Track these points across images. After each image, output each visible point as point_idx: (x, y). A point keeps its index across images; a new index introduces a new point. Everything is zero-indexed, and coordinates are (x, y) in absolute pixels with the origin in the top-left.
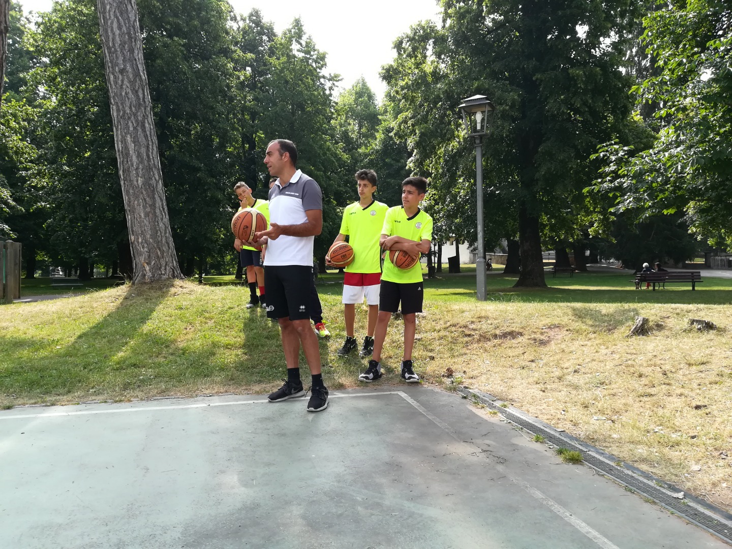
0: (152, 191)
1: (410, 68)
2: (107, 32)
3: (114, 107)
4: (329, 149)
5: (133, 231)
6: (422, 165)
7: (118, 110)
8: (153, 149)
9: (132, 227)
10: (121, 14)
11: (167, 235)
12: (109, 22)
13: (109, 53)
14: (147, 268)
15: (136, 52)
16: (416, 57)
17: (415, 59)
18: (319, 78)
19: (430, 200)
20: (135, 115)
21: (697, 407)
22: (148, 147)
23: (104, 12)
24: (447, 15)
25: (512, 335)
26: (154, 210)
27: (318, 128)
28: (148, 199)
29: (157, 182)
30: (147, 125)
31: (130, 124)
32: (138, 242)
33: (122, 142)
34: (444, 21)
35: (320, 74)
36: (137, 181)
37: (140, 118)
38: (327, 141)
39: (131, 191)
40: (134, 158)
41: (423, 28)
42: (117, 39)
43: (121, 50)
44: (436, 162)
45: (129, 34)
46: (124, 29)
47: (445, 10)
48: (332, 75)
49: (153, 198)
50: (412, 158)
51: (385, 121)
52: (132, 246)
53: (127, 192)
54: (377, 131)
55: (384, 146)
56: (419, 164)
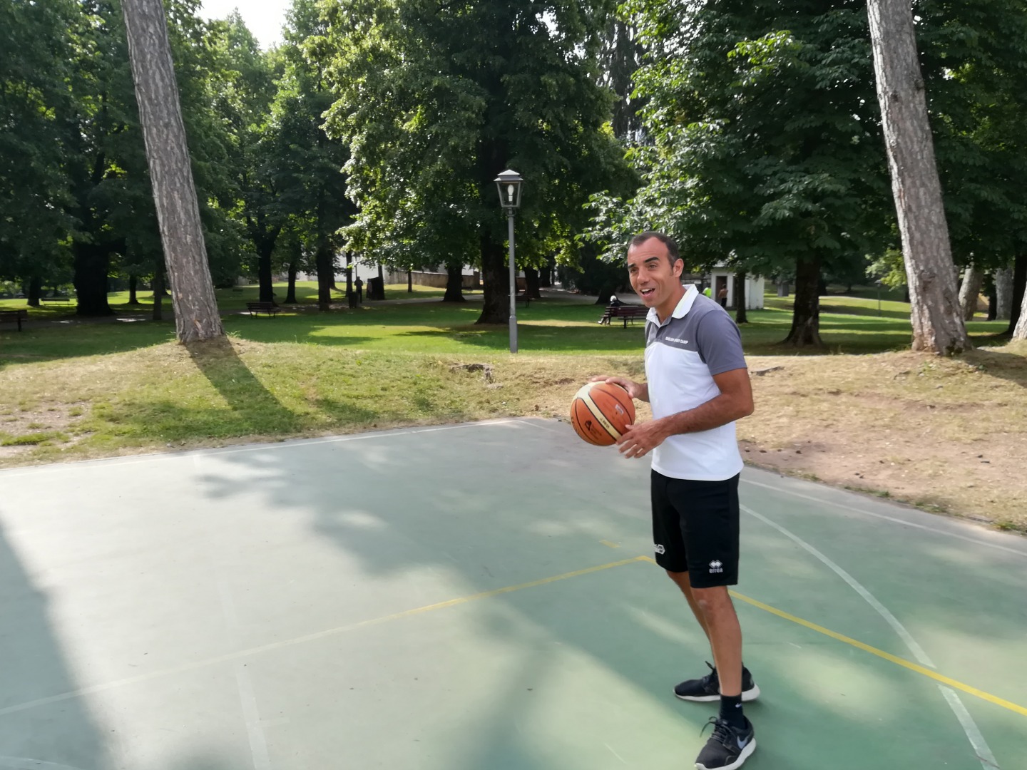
0: (198, 248)
2: (147, 83)
3: (157, 161)
5: (180, 289)
6: (362, 169)
8: (195, 204)
9: (180, 285)
13: (150, 105)
14: (199, 326)
15: (177, 103)
28: (197, 257)
31: (177, 180)
32: (188, 300)
33: (167, 198)
36: (186, 239)
37: (185, 174)
39: (178, 249)
40: (182, 215)
45: (170, 85)
46: (167, 81)
49: (200, 255)
50: (351, 161)
51: (283, 88)
52: (179, 304)
53: (174, 250)
54: (273, 101)
55: (284, 125)
56: (358, 169)
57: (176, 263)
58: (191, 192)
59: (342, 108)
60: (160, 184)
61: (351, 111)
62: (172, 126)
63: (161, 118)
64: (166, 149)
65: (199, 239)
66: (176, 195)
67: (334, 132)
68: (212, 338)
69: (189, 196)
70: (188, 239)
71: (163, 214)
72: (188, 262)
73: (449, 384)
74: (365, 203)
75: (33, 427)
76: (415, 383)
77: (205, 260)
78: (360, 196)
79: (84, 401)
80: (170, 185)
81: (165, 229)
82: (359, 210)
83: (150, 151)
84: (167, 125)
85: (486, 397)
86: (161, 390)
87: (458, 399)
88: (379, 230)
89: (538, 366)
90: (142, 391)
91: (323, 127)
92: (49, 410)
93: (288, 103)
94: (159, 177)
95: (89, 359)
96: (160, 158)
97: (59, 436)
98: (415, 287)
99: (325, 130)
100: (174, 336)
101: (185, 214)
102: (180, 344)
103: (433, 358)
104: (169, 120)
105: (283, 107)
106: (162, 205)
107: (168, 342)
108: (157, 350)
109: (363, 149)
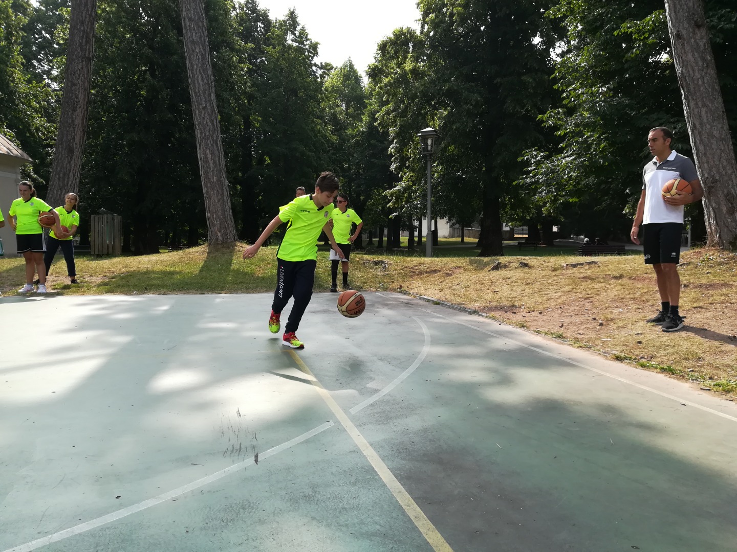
0: (222, 185)
1: (393, 68)
2: (194, 83)
3: (199, 131)
4: (319, 131)
5: (209, 211)
6: (402, 151)
7: (201, 133)
8: (222, 158)
9: (209, 208)
10: (204, 71)
11: (230, 213)
12: (196, 76)
13: (196, 96)
14: (219, 234)
15: (212, 95)
16: (398, 57)
17: (397, 60)
18: (311, 66)
19: (408, 181)
20: (212, 136)
21: (494, 292)
22: (219, 157)
23: (192, 70)
24: (424, 22)
25: (435, 271)
26: (223, 197)
27: (311, 112)
28: (219, 190)
29: (224, 179)
30: (219, 143)
31: (209, 142)
32: (213, 218)
33: (203, 153)
34: (423, 27)
35: (313, 62)
36: (213, 178)
37: (215, 138)
38: (317, 124)
39: (209, 185)
40: (211, 164)
41: (404, 34)
42: (201, 88)
43: (204, 94)
44: (414, 148)
45: (208, 84)
46: (205, 81)
47: (423, 17)
48: (323, 64)
49: (223, 190)
50: (393, 145)
52: (209, 220)
56: (398, 151)
59: (388, 110)
65: (222, 179)
67: (383, 127)
68: (226, 242)
70: (215, 179)
74: (405, 174)
78: (399, 169)
80: (205, 145)
81: (203, 173)
82: (401, 179)
83: (196, 125)
89: (421, 262)
91: (376, 124)
94: (199, 141)
96: (200, 129)
101: (213, 163)
102: (207, 246)
106: (201, 158)
108: (194, 249)
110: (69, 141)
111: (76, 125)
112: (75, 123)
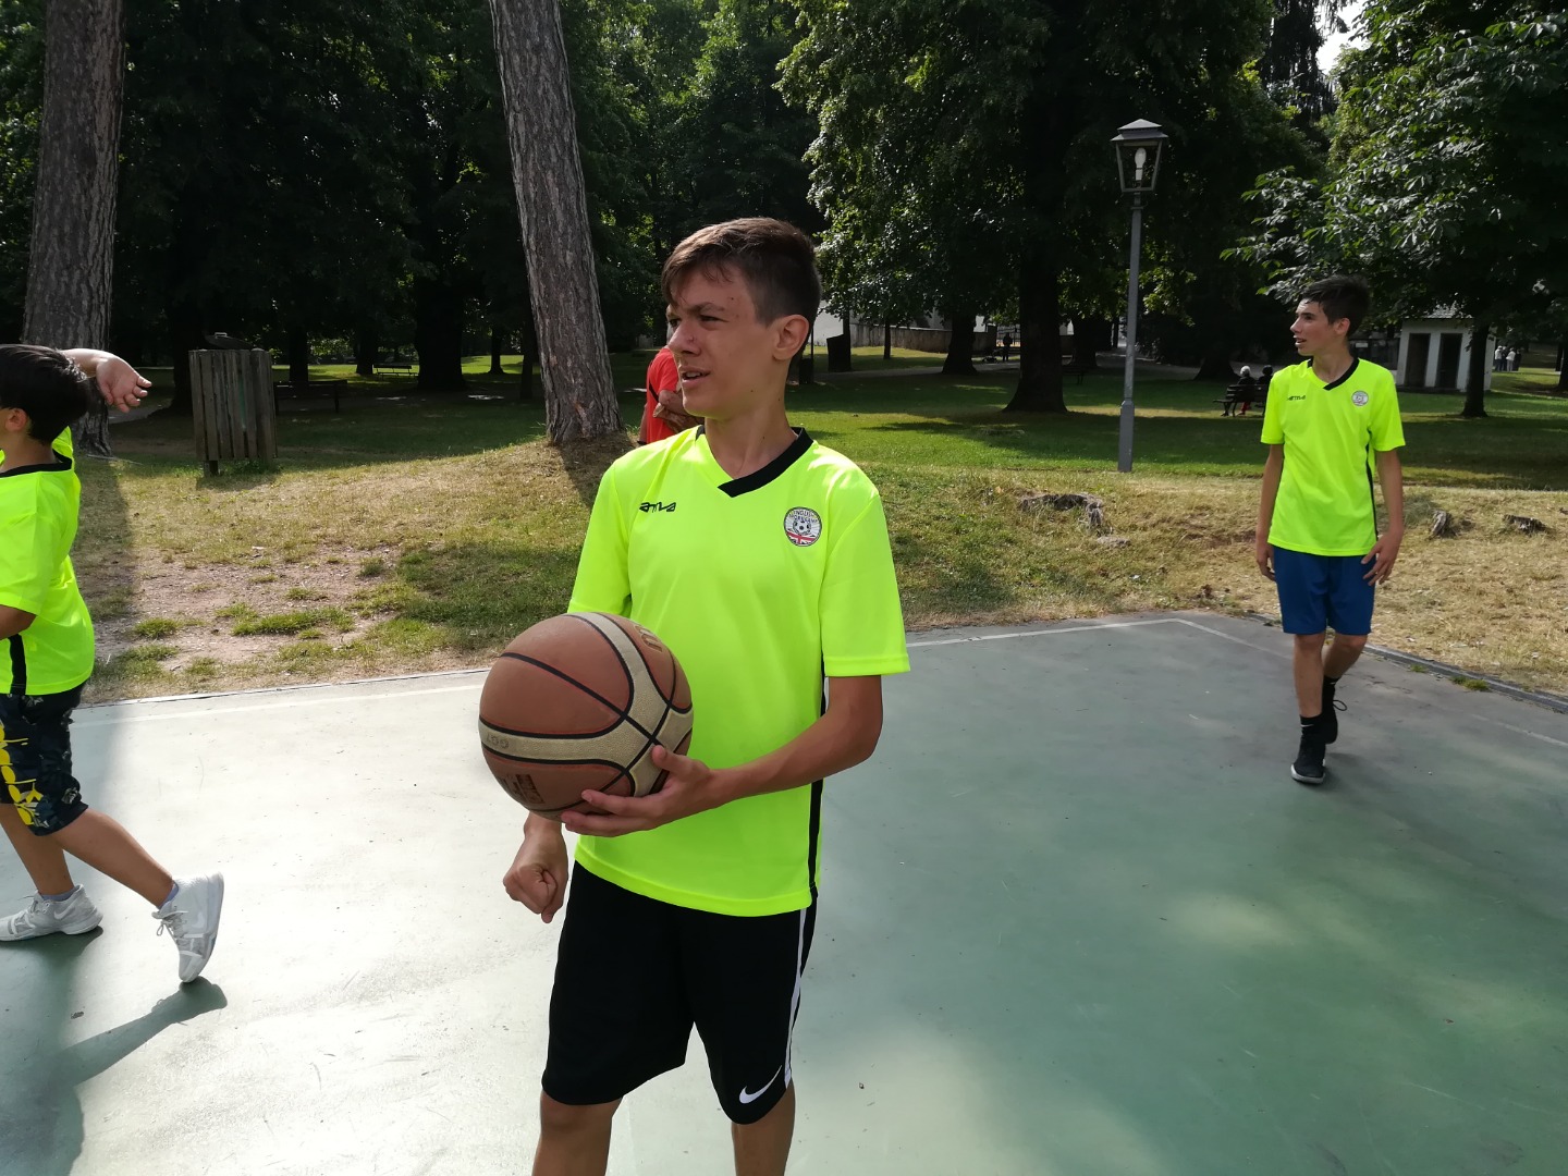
0: (585, 275)
5: (553, 347)
6: (835, 154)
7: (529, 123)
8: (582, 197)
14: (583, 414)
20: (559, 133)
22: (578, 193)
26: (590, 308)
31: (552, 150)
32: (566, 367)
33: (533, 183)
36: (565, 257)
37: (567, 140)
40: (559, 215)
43: (535, 6)
49: (588, 287)
50: (820, 141)
51: (715, 33)
52: (550, 374)
53: (544, 277)
54: (699, 56)
55: (715, 93)
56: (829, 153)
57: (547, 301)
58: (575, 173)
59: (809, 52)
60: (524, 159)
61: (823, 56)
62: (546, 50)
63: (527, 36)
64: (535, 93)
65: (586, 258)
66: (550, 177)
67: (796, 94)
68: (603, 435)
69: (570, 179)
70: (568, 258)
71: (529, 212)
72: (567, 300)
73: (1021, 533)
74: (838, 211)
75: (297, 596)
76: (958, 532)
77: (595, 297)
78: (829, 199)
79: (389, 545)
80: (540, 160)
81: (531, 239)
82: (828, 224)
83: (509, 99)
84: (537, 49)
85: (1100, 562)
86: (516, 529)
87: (1044, 566)
88: (856, 256)
89: (1198, 502)
90: (485, 529)
91: (778, 86)
92: (329, 562)
93: (721, 57)
94: (522, 146)
95: (407, 466)
96: (525, 110)
97: (335, 617)
98: (896, 352)
99: (781, 90)
100: (542, 432)
101: (564, 212)
102: (551, 445)
103: (986, 481)
104: (542, 38)
105: (714, 63)
106: (527, 197)
107: (532, 440)
108: (515, 454)
109: (842, 120)
110: (81, 129)
111: (97, 83)
112: (95, 76)
